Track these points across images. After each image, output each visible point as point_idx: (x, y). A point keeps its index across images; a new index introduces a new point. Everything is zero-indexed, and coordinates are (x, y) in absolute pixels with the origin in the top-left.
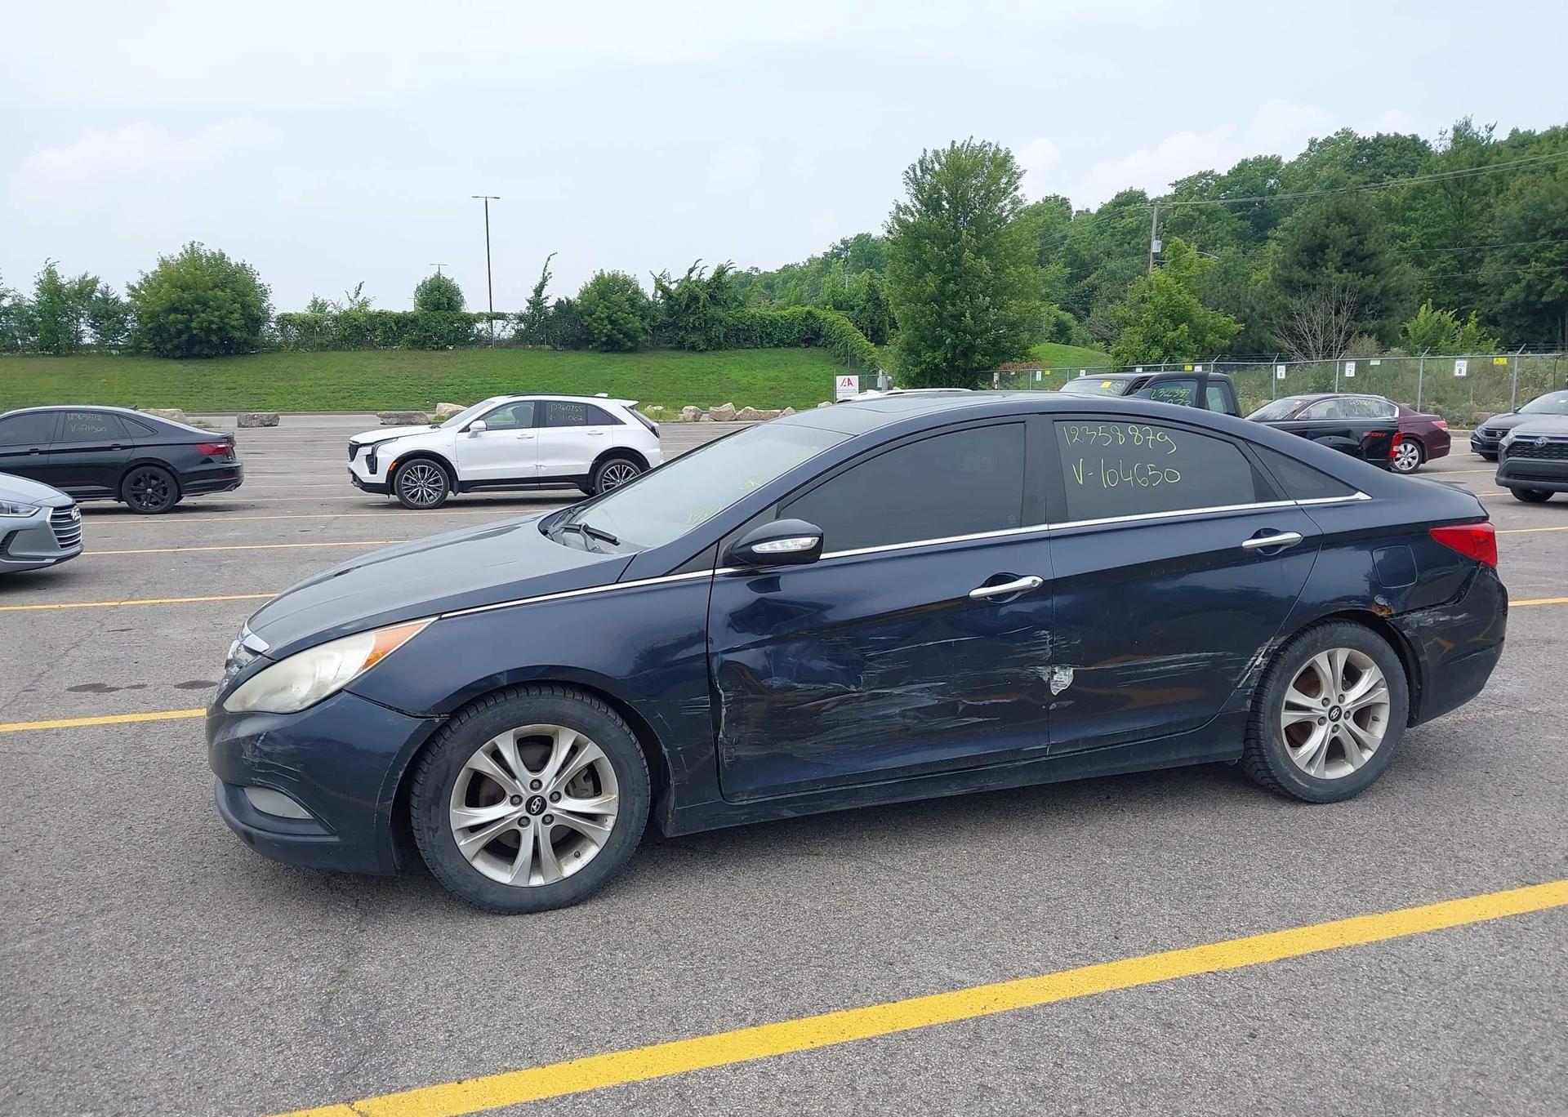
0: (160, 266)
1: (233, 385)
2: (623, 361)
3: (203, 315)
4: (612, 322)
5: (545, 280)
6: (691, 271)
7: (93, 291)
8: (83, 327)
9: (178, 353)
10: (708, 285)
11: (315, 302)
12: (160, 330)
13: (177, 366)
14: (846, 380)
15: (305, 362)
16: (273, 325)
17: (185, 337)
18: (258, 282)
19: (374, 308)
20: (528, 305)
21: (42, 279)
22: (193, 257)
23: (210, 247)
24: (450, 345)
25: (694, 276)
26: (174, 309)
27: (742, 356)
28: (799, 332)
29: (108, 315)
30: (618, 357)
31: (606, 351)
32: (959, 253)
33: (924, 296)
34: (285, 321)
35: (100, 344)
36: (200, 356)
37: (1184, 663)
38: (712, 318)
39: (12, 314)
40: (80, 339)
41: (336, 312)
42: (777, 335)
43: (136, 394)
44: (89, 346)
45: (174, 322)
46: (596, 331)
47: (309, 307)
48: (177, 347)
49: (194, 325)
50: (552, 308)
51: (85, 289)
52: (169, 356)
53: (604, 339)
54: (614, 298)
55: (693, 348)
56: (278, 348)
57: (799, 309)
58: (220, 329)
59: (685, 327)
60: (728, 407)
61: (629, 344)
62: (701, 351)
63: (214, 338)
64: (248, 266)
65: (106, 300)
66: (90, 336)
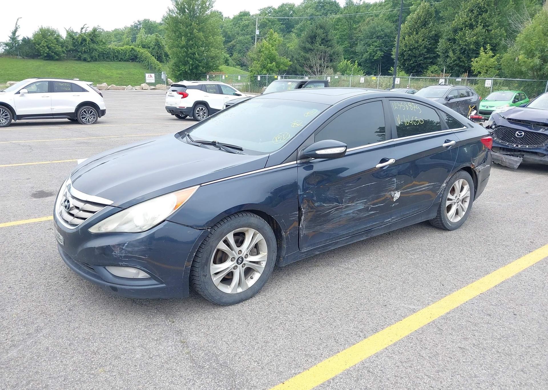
2: (55, 64)
4: (48, 48)
5: (17, 29)
6: (82, 29)
10: (90, 35)
14: (150, 75)
20: (10, 39)
25: (84, 31)
27: (105, 64)
28: (129, 56)
30: (53, 63)
31: (47, 60)
32: (192, 29)
33: (180, 45)
38: (92, 48)
42: (120, 57)
46: (42, 51)
50: (21, 41)
53: (45, 55)
54: (49, 38)
55: (85, 60)
57: (128, 47)
59: (81, 51)
60: (104, 85)
61: (57, 57)
62: (88, 61)
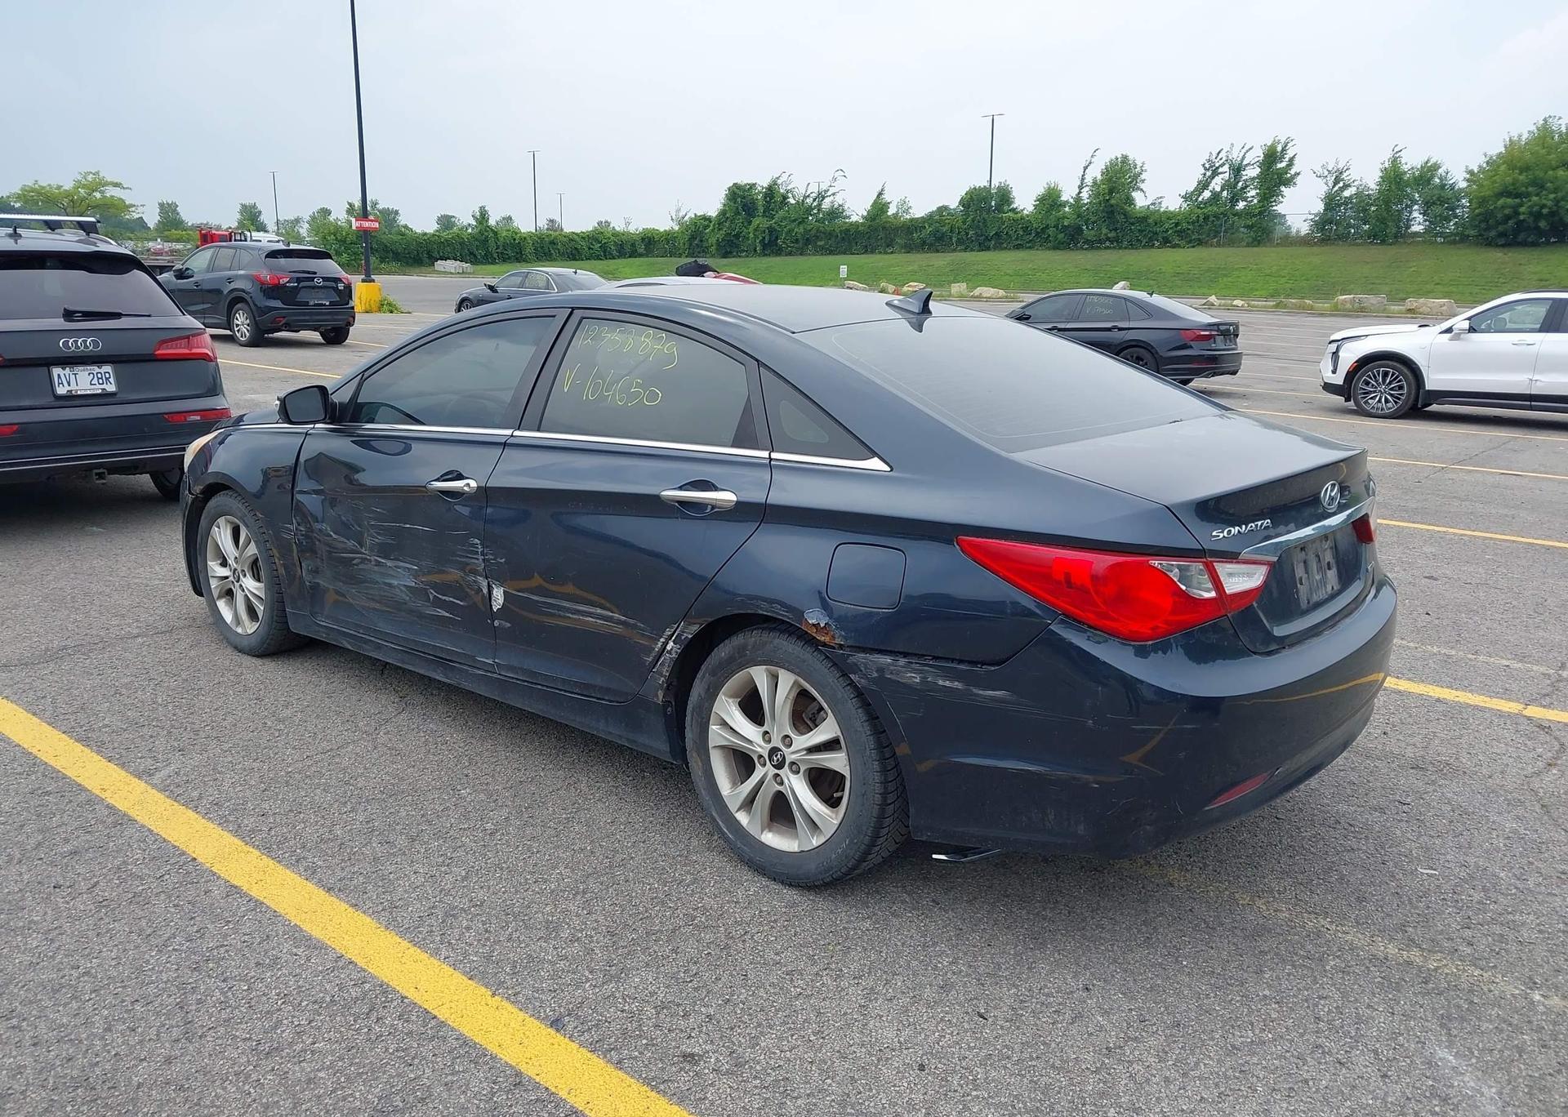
0: (1506, 147)
3: (1535, 198)
7: (1433, 176)
8: (1415, 214)
9: (1502, 241)
12: (1487, 215)
13: (1497, 256)
17: (1511, 223)
21: (1387, 167)
22: (1545, 132)
26: (1505, 193)
29: (1441, 201)
35: (1427, 231)
36: (1524, 244)
37: (598, 619)
39: (1352, 203)
40: (1408, 227)
43: (1438, 284)
44: (1416, 234)
45: (1502, 207)
48: (1502, 234)
49: (1522, 209)
51: (1426, 176)
52: (1489, 243)
58: (1552, 214)
63: (1543, 224)
65: (1443, 186)
66: (1419, 224)
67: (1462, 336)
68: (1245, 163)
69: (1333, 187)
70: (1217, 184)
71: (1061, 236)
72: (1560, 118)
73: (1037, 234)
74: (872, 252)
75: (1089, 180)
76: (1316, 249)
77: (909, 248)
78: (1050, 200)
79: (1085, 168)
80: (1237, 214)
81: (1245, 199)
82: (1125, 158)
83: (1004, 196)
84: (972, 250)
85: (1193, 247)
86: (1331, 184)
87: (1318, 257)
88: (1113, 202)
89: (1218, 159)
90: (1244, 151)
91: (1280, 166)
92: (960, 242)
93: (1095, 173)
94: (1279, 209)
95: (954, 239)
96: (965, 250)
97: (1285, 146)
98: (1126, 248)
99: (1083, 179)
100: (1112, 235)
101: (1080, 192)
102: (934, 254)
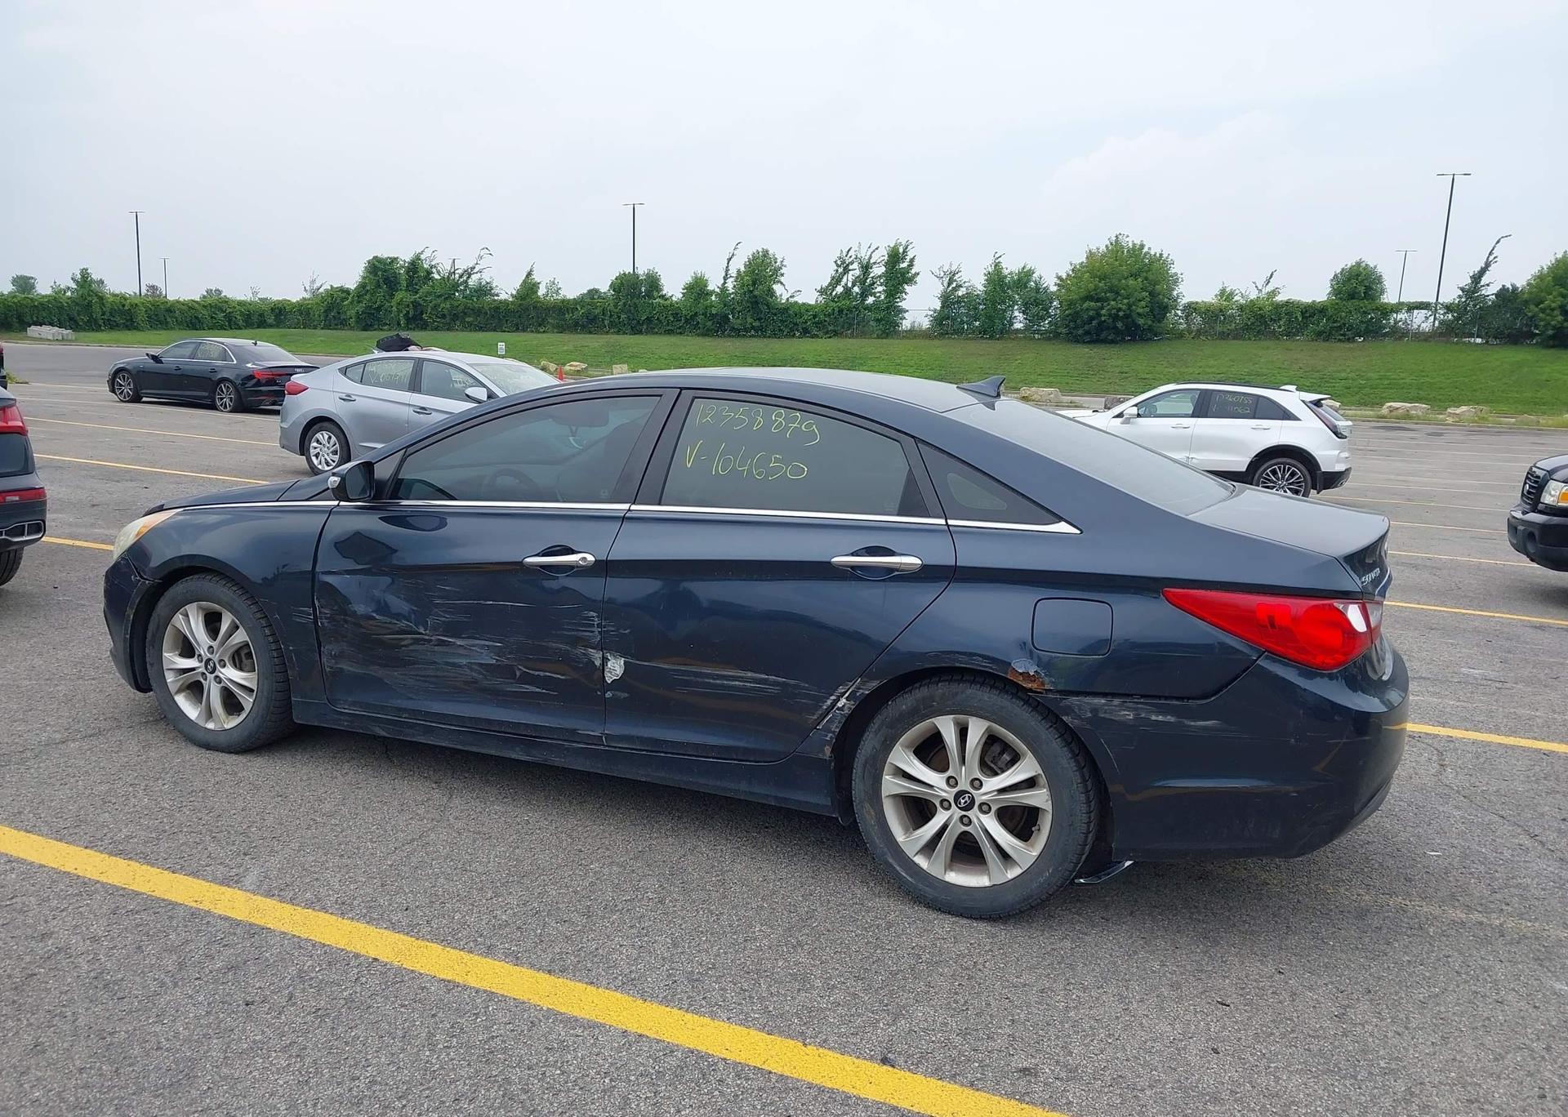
0: (1087, 258)
1: (1126, 369)
3: (1112, 303)
5: (1488, 265)
7: (1029, 281)
8: (1016, 313)
9: (1087, 338)
11: (1223, 291)
12: (1075, 316)
13: (1084, 351)
15: (1202, 350)
16: (1179, 313)
17: (1094, 323)
18: (1172, 271)
19: (1280, 298)
20: (1461, 293)
21: (990, 271)
22: (1116, 247)
23: (1132, 238)
24: (1360, 337)
26: (1089, 298)
29: (1037, 302)
34: (1191, 308)
35: (1027, 328)
36: (1105, 341)
37: (750, 682)
39: (964, 302)
40: (1012, 324)
41: (1242, 301)
43: (1040, 375)
44: (1017, 330)
45: (1087, 309)
46: (1542, 323)
47: (1216, 296)
48: (1087, 333)
49: (1103, 312)
50: (1494, 297)
51: (1023, 280)
52: (1077, 340)
53: (1550, 332)
56: (1180, 336)
58: (1127, 316)
63: (1119, 325)
64: (1165, 256)
65: (1037, 290)
66: (1020, 322)
67: (1131, 420)
68: (872, 261)
69: (948, 287)
70: (848, 279)
71: (710, 323)
72: (1128, 236)
73: (687, 321)
74: (524, 330)
75: (733, 272)
76: (936, 342)
77: (562, 328)
78: (697, 289)
79: (729, 260)
80: (868, 308)
81: (874, 294)
82: (766, 253)
83: (653, 282)
84: (624, 333)
85: (830, 337)
86: (946, 284)
87: (938, 349)
88: (756, 293)
89: (849, 256)
90: (871, 250)
91: (902, 266)
92: (612, 325)
93: (738, 265)
94: (903, 305)
95: (606, 322)
96: (618, 333)
97: (906, 248)
98: (769, 337)
99: (727, 270)
100: (756, 324)
101: (725, 283)
102: (587, 336)
